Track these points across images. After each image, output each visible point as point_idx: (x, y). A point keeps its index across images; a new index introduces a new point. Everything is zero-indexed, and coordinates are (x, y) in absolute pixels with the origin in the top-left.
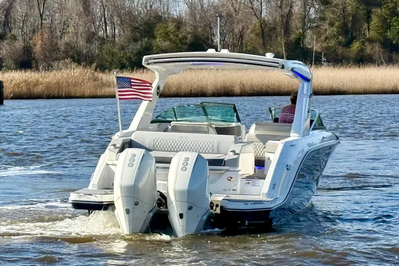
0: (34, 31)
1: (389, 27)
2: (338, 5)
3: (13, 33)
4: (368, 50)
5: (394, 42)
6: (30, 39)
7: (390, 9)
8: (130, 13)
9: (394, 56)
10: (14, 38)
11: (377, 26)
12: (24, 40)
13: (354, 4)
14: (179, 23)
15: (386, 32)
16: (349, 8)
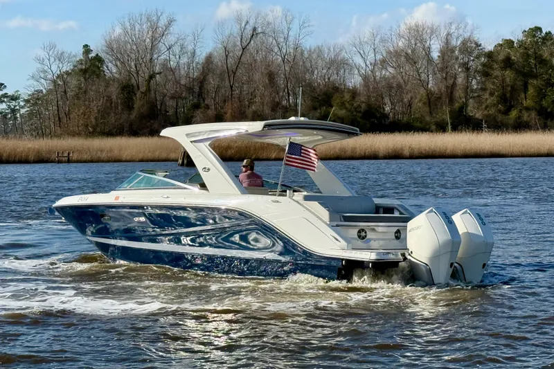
0: (225, 101)
1: (545, 96)
2: (498, 77)
3: (206, 102)
4: (525, 116)
5: (549, 110)
6: (222, 108)
7: (545, 80)
8: (310, 85)
9: (549, 123)
10: (207, 107)
11: (533, 96)
12: (216, 108)
13: (512, 76)
14: (354, 93)
15: (541, 100)
16: (508, 79)
